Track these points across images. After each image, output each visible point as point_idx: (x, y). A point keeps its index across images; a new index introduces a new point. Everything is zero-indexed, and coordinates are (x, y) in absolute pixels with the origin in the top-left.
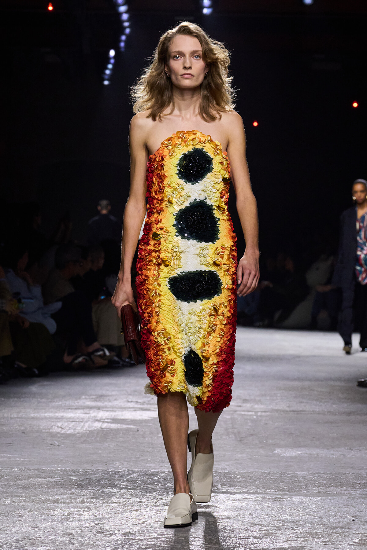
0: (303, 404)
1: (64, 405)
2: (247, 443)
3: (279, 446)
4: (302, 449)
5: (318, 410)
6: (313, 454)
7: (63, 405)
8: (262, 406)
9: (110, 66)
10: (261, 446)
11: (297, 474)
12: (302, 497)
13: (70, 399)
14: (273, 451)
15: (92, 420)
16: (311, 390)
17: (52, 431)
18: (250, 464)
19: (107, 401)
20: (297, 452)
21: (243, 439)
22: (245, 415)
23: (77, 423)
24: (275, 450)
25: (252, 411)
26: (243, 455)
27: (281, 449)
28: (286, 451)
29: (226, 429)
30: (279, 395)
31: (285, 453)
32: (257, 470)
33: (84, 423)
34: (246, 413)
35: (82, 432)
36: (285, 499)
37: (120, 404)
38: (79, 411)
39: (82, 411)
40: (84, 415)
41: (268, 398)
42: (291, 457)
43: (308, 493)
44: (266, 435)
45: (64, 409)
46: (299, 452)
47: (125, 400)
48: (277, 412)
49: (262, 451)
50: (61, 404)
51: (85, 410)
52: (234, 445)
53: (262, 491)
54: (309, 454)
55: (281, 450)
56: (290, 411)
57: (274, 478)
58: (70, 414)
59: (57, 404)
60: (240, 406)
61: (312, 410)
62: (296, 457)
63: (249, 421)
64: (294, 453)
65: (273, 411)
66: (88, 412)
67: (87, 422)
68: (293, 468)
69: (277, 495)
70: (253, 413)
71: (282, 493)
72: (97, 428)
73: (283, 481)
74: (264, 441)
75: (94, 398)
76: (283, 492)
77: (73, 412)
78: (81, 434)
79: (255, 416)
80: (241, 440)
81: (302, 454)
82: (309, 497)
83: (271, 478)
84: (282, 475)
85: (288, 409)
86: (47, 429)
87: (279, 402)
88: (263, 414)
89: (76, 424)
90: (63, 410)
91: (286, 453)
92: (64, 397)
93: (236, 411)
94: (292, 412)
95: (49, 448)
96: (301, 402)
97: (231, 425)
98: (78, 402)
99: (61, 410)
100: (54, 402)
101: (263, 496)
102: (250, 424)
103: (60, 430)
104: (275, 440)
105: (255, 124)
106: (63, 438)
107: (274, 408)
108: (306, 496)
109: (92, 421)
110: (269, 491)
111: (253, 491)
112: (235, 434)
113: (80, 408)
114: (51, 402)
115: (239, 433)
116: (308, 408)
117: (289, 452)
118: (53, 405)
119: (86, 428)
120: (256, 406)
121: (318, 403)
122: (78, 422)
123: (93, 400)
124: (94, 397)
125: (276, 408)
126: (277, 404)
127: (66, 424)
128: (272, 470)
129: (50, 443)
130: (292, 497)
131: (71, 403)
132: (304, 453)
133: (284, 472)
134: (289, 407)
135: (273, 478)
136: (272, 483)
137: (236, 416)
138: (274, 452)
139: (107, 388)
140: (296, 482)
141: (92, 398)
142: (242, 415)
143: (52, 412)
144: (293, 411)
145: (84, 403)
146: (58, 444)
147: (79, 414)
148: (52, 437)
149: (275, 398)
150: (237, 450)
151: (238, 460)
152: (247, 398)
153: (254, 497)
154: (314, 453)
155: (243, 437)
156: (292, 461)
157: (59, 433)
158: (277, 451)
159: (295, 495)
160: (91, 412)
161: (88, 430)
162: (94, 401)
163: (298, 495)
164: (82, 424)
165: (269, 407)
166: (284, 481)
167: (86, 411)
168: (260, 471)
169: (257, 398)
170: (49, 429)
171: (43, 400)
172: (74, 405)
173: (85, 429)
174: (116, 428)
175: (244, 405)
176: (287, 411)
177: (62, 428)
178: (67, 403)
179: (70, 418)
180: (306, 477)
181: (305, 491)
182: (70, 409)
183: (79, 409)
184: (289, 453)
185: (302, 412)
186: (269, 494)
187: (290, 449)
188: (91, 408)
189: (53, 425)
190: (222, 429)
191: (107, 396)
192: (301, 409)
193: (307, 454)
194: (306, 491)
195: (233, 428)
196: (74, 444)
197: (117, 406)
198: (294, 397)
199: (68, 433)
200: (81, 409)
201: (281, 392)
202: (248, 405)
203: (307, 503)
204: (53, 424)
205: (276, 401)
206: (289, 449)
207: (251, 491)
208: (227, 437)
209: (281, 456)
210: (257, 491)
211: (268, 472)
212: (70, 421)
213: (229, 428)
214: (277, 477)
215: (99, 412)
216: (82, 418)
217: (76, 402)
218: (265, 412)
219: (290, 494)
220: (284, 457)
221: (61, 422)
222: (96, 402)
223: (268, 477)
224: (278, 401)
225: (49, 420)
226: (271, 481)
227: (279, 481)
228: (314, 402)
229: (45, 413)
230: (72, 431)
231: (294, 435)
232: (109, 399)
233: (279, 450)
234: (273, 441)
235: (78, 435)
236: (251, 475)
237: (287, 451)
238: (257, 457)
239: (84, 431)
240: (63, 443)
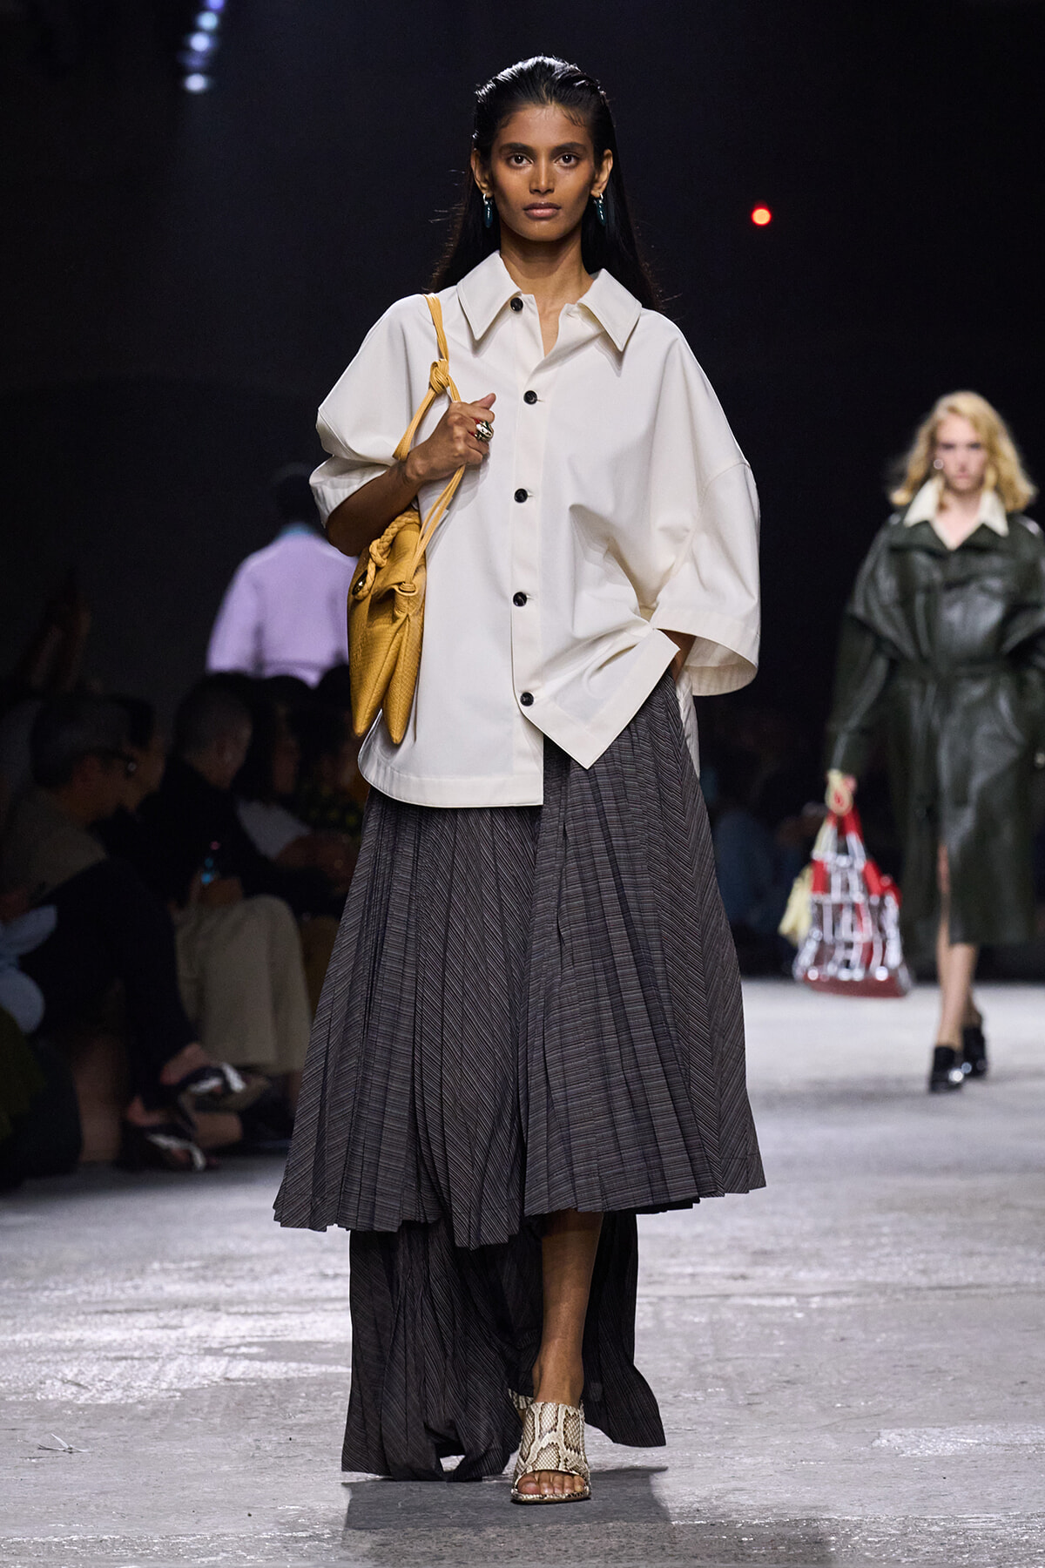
0: (977, 1261)
1: (85, 1297)
2: (771, 1413)
3: (895, 1422)
4: (980, 1426)
5: (1033, 1280)
6: (1021, 1445)
7: (80, 1299)
8: (825, 1275)
9: (208, 21)
10: (827, 1422)
11: (964, 1521)
13: (105, 1275)
14: (874, 1440)
15: (190, 1353)
16: (1009, 1206)
17: (43, 1397)
18: (786, 1492)
19: (242, 1277)
20: (962, 1440)
21: (756, 1399)
22: (762, 1308)
23: (136, 1362)
24: (879, 1437)
25: (788, 1295)
26: (760, 1459)
27: (899, 1431)
28: (920, 1437)
29: (694, 1366)
30: (886, 1230)
31: (918, 1447)
33: (160, 1360)
34: (766, 1302)
35: (156, 1396)
37: (291, 1289)
38: (141, 1320)
39: (152, 1318)
40: (159, 1334)
41: (846, 1242)
42: (941, 1461)
44: (844, 1382)
45: (84, 1313)
46: (968, 1441)
47: (310, 1270)
48: (882, 1293)
49: (829, 1443)
50: (74, 1296)
51: (161, 1315)
52: (727, 1423)
54: (1008, 1445)
55: (901, 1435)
56: (932, 1289)
57: (879, 1541)
58: (109, 1333)
59: (58, 1297)
60: (743, 1277)
61: (1012, 1279)
62: (957, 1460)
63: (776, 1332)
64: (948, 1444)
65: (866, 1288)
66: (174, 1322)
67: (171, 1358)
68: (950, 1499)
70: (793, 1300)
72: (213, 1382)
74: (839, 1405)
75: (197, 1268)
77: (119, 1323)
78: (150, 1407)
79: (800, 1311)
80: (749, 1404)
81: (977, 1445)
83: (870, 1542)
84: (910, 1529)
85: (922, 1281)
86: (23, 1394)
87: (888, 1255)
88: (831, 1302)
89: (134, 1366)
90: (81, 1318)
91: (922, 1447)
92: (82, 1268)
93: (727, 1296)
94: (939, 1293)
95: (34, 1461)
96: (971, 1254)
97: (709, 1350)
98: (136, 1288)
99: (72, 1320)
100: (46, 1288)
102: (782, 1343)
103: (72, 1393)
104: (881, 1398)
105: (761, 217)
106: (83, 1425)
107: (870, 1279)
109: (192, 1356)
112: (725, 1381)
113: (146, 1307)
114: (34, 1289)
115: (741, 1375)
116: (995, 1273)
117: (930, 1441)
118: (44, 1300)
119: (172, 1383)
120: (803, 1275)
121: (1034, 1255)
122: (139, 1359)
123: (191, 1274)
124: (194, 1264)
125: (879, 1279)
126: (879, 1264)
127: (95, 1369)
128: (870, 1512)
129: (39, 1442)
131: (109, 1291)
132: (985, 1443)
133: (917, 1515)
134: (924, 1272)
135: (876, 1540)
137: (728, 1315)
138: (877, 1442)
139: (245, 1228)
140: (963, 1553)
141: (189, 1269)
142: (752, 1310)
143: (39, 1327)
144: (942, 1287)
145: (161, 1288)
146: (67, 1447)
147: (141, 1329)
148: (42, 1419)
149: (872, 1242)
150: (741, 1441)
152: (768, 1247)
154: (1027, 1440)
155: (757, 1390)
156: (944, 1473)
157: (68, 1404)
158: (889, 1438)
160: (187, 1320)
161: (176, 1390)
162: (195, 1280)
164: (155, 1367)
165: (853, 1278)
167: (169, 1317)
169: (806, 1245)
170: (32, 1391)
172: (123, 1297)
173: (164, 1386)
174: (285, 1376)
175: (759, 1271)
176: (918, 1289)
177: (78, 1385)
178: (97, 1290)
179: (108, 1347)
180: (998, 1532)
182: (106, 1312)
183: (138, 1311)
184: (929, 1444)
185: (973, 1292)
187: (936, 1431)
188: (185, 1305)
189: (47, 1376)
190: (679, 1364)
191: (245, 1258)
192: (970, 1279)
193: (997, 1444)
195: (718, 1360)
196: (126, 1442)
197: (283, 1295)
198: (944, 1236)
199: (102, 1402)
200: (150, 1310)
201: (892, 1216)
202: (773, 1273)
204: (45, 1370)
205: (875, 1254)
206: (928, 1430)
208: (698, 1393)
209: (904, 1455)
211: (855, 1518)
212: (107, 1359)
213: (704, 1359)
214: (894, 1535)
215: (216, 1320)
216: (152, 1345)
217: (129, 1284)
218: (836, 1294)
220: (912, 1460)
221: (76, 1363)
222: (202, 1283)
223: (857, 1538)
224: (887, 1250)
225: (30, 1355)
226: (867, 1554)
227: (899, 1551)
228: (1020, 1251)
229: (14, 1332)
230: (118, 1394)
231: (950, 1378)
232: (252, 1270)
233: (893, 1435)
234: (871, 1403)
235: (141, 1407)
237: (925, 1436)
238: (812, 1463)
239: (164, 1395)
240: (87, 1441)
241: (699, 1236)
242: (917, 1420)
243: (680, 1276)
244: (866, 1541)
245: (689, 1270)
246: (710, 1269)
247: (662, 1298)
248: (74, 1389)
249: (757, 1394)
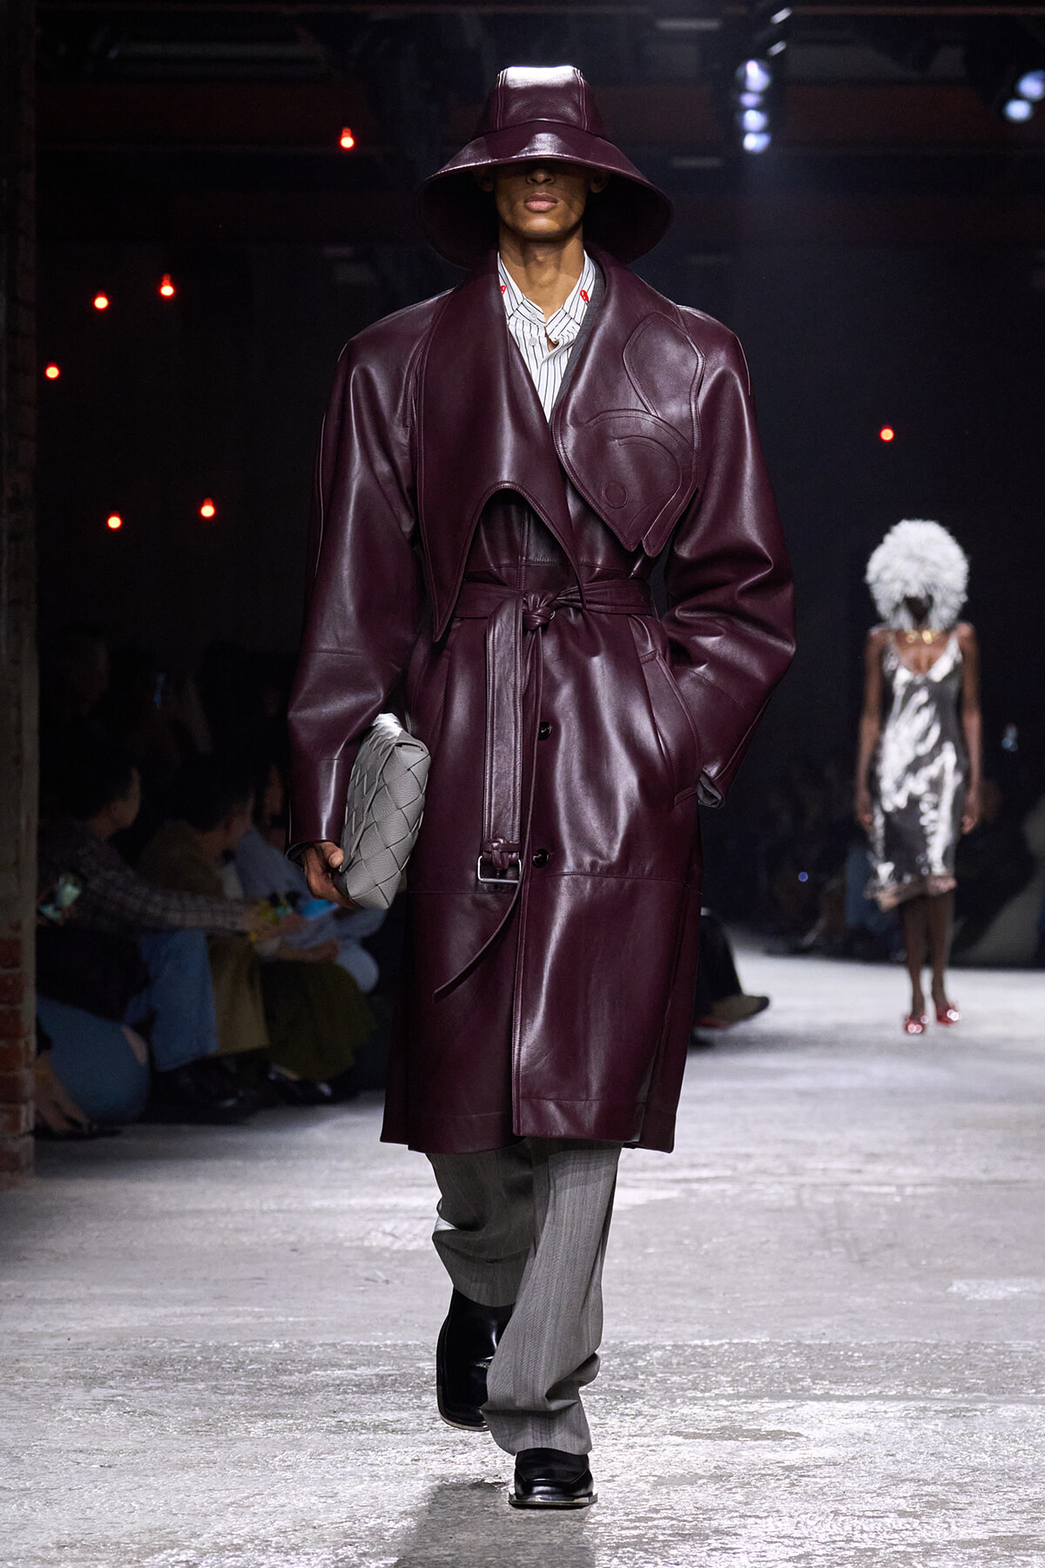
0: (1022, 1164)
1: (400, 1175)
2: (877, 1267)
3: (963, 1274)
4: (1022, 1280)
7: (396, 1176)
8: (916, 1171)
10: (914, 1274)
11: (1010, 1345)
12: (1022, 1405)
14: (946, 1288)
17: (369, 1244)
18: (886, 1322)
20: (1009, 1289)
21: (867, 1257)
22: (871, 1194)
24: (951, 1285)
25: (890, 1185)
26: (868, 1299)
27: (967, 1281)
28: (979, 1286)
29: (824, 1232)
30: (959, 1141)
31: (978, 1293)
32: (905, 1338)
34: (875, 1189)
36: (978, 1413)
41: (931, 1149)
42: (994, 1303)
43: (1040, 1395)
44: (928, 1246)
45: (401, 1186)
46: (1015, 1290)
48: (956, 1185)
49: (917, 1289)
52: (846, 1273)
53: (920, 1393)
54: (1040, 1293)
55: (968, 1285)
56: (991, 1182)
57: (950, 1359)
58: (416, 1200)
59: (381, 1174)
60: (859, 1171)
62: (1005, 1302)
63: (881, 1210)
64: (1000, 1291)
65: (944, 1181)
68: (999, 1330)
69: (960, 1401)
70: (893, 1189)
71: (970, 1398)
73: (972, 1366)
74: (924, 1263)
76: (975, 1394)
79: (898, 1196)
80: (862, 1260)
81: (1021, 1292)
82: (1040, 1406)
84: (972, 1350)
85: (983, 1177)
86: (357, 1239)
87: (960, 1158)
88: (920, 1191)
90: (397, 1189)
91: (981, 1293)
93: (846, 1185)
94: (996, 1186)
95: (362, 1288)
96: (1018, 1159)
97: (834, 1222)
99: (391, 1190)
100: (374, 1168)
101: (922, 1405)
102: (885, 1218)
103: (390, 1242)
104: (952, 1258)
105: (887, 435)
106: (397, 1263)
107: (947, 1175)
108: (1035, 1403)
110: (938, 1391)
111: (894, 1392)
112: (846, 1245)
114: (364, 1168)
115: (856, 1240)
116: (1035, 1173)
118: (371, 1176)
120: (900, 1171)
125: (954, 1175)
126: (954, 1165)
127: (406, 1225)
128: (944, 1337)
129: (365, 1274)
130: (999, 1407)
131: (417, 1171)
132: (1026, 1291)
133: (977, 1341)
134: (985, 1171)
135: (948, 1357)
136: (944, 1371)
137: (847, 1198)
138: (950, 1289)
140: (1008, 1368)
142: (865, 1195)
143: (367, 1195)
144: (996, 1182)
146: (385, 1278)
148: (368, 1259)
149: (949, 1149)
150: (855, 1286)
151: (853, 1312)
152: (877, 1150)
153: (899, 1408)
155: (867, 1251)
156: (997, 1311)
157: (386, 1249)
158: (958, 1287)
159: (1006, 1402)
163: (1012, 1402)
165: (936, 1174)
166: (976, 1365)
168: (913, 1339)
169: (904, 1151)
170: (362, 1239)
171: (346, 1164)
175: (870, 1167)
176: (981, 1183)
177: (393, 1235)
179: (415, 1210)
180: (1033, 1354)
181: (1030, 1392)
182: (413, 1185)
184: (986, 1291)
185: (1020, 1185)
186: (938, 1399)
187: (992, 1282)
189: (372, 1229)
190: (813, 1231)
192: (1016, 1176)
193: (1034, 1293)
194: (1034, 1391)
195: (840, 1229)
196: (426, 1277)
198: (1000, 1146)
199: (410, 1248)
201: (964, 1132)
202: (878, 1170)
203: (1037, 1421)
204: (371, 1225)
205: (952, 1157)
206: (986, 1281)
207: (890, 1393)
208: (826, 1252)
209: (968, 1299)
210: (906, 1393)
211: (934, 1342)
212: (413, 1218)
213: (830, 1228)
214: (960, 1354)
218: (924, 1185)
219: (991, 1399)
220: (973, 1302)
221: (393, 1220)
223: (934, 1356)
224: (959, 1155)
225: (361, 1214)
226: (942, 1367)
227: (964, 1366)
229: (351, 1196)
230: (422, 1243)
231: (1002, 1245)
233: (961, 1285)
234: (946, 1261)
236: (889, 1352)
237: (983, 1285)
238: (904, 1303)
240: (399, 1275)
241: (829, 1143)
242: (979, 1274)
243: (815, 1170)
244: (942, 1359)
245: (821, 1166)
246: (838, 1164)
247: (802, 1185)
248: (390, 1239)
249: (865, 1254)
